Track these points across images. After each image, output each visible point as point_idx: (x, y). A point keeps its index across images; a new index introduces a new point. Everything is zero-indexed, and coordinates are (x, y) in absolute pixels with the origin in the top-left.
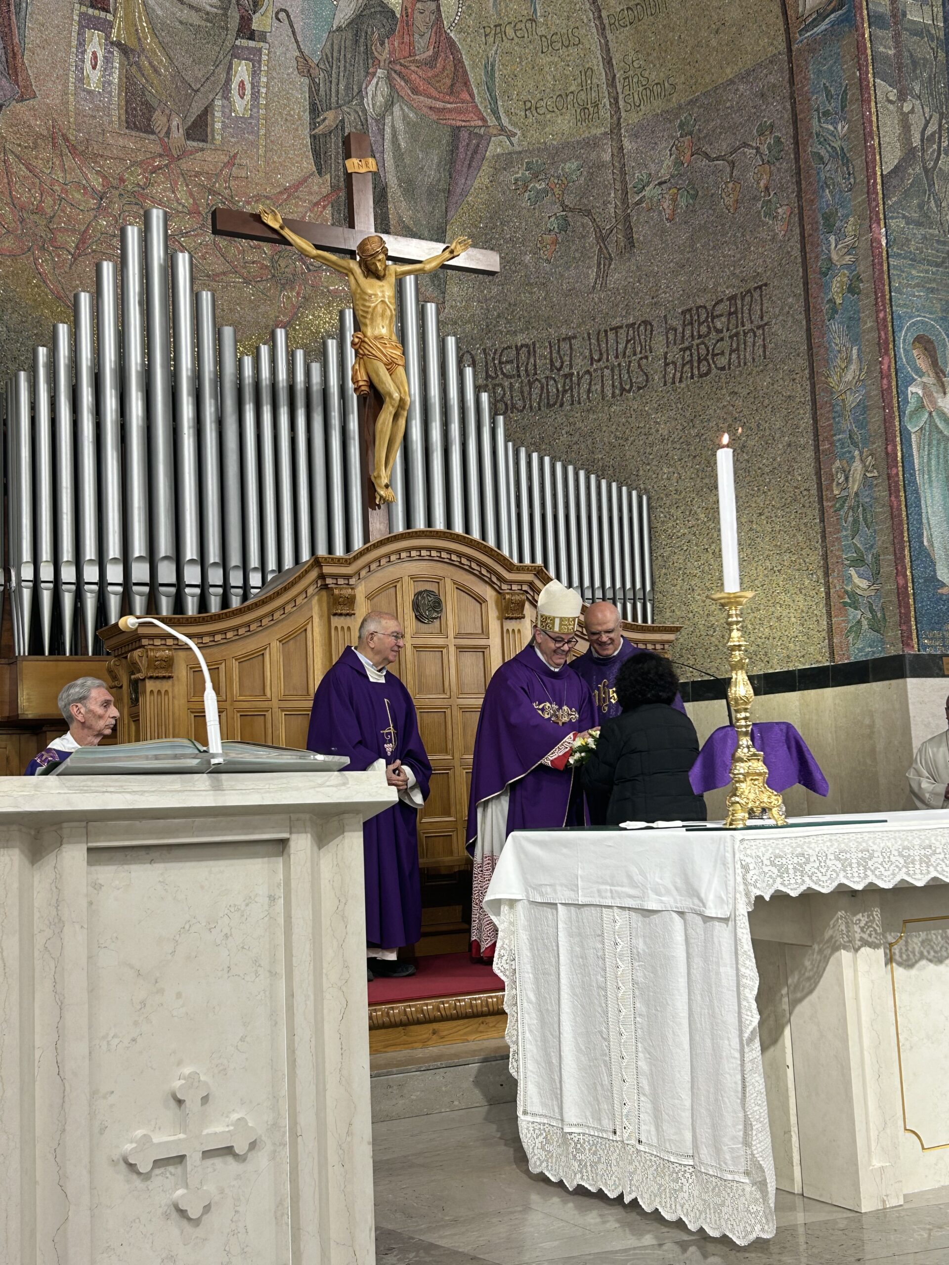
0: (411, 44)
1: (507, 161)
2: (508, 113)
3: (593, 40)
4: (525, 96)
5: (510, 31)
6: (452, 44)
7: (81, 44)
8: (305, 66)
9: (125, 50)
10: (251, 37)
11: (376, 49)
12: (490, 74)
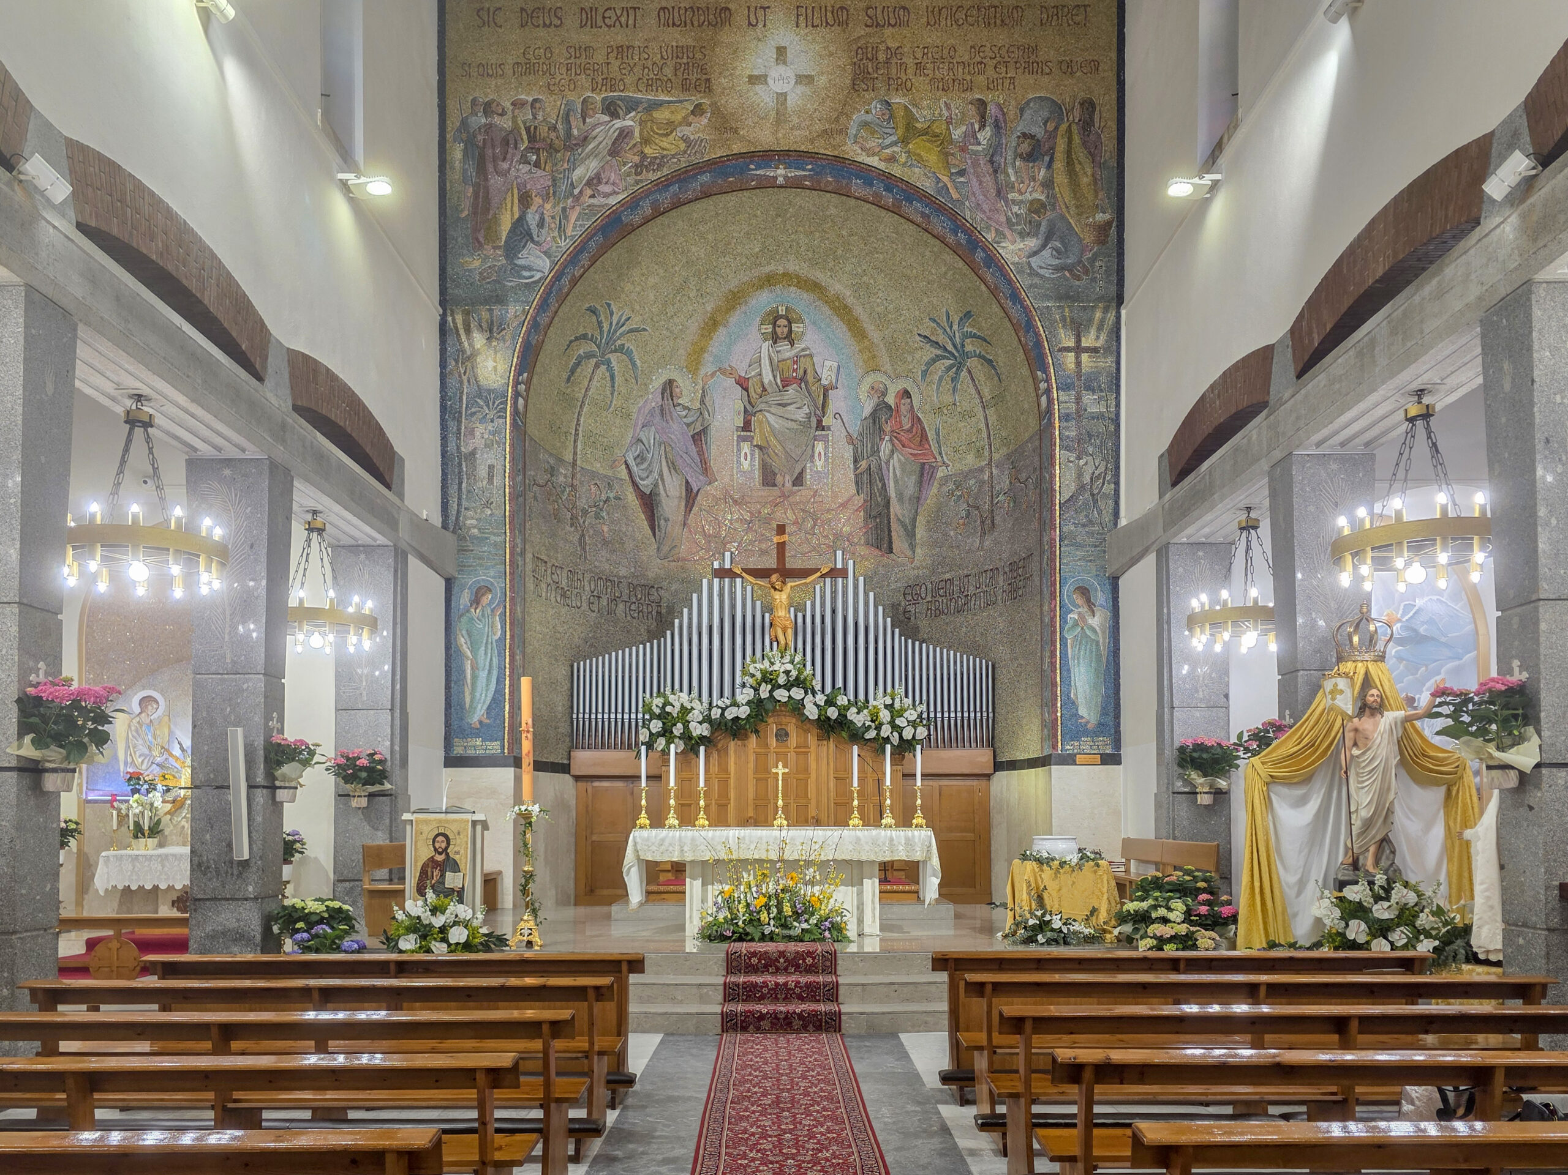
0: (900, 423)
1: (946, 479)
2: (947, 454)
3: (980, 415)
4: (954, 445)
5: (945, 411)
6: (919, 419)
7: (739, 450)
8: (850, 439)
9: (760, 448)
10: (823, 429)
11: (884, 426)
12: (938, 434)
